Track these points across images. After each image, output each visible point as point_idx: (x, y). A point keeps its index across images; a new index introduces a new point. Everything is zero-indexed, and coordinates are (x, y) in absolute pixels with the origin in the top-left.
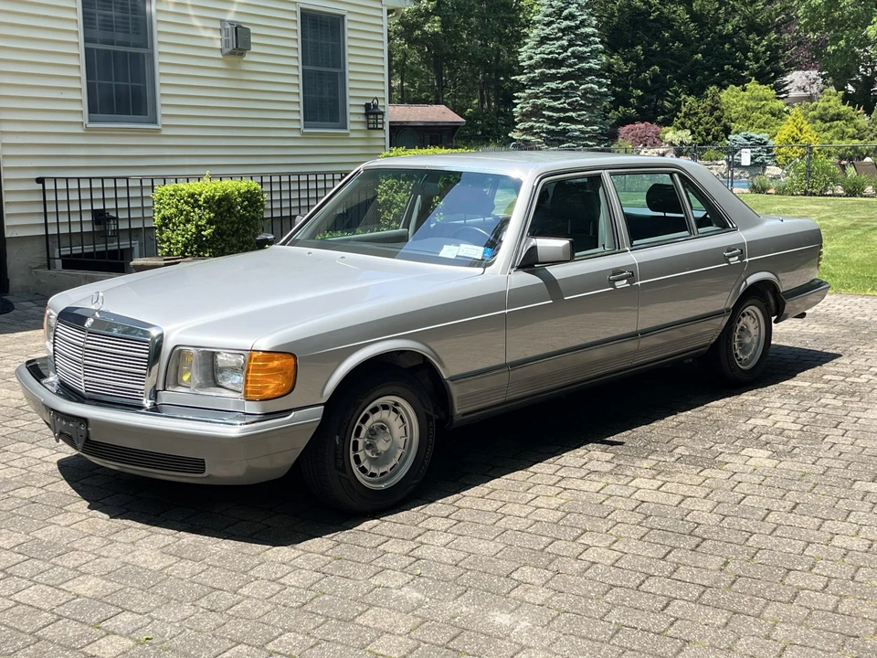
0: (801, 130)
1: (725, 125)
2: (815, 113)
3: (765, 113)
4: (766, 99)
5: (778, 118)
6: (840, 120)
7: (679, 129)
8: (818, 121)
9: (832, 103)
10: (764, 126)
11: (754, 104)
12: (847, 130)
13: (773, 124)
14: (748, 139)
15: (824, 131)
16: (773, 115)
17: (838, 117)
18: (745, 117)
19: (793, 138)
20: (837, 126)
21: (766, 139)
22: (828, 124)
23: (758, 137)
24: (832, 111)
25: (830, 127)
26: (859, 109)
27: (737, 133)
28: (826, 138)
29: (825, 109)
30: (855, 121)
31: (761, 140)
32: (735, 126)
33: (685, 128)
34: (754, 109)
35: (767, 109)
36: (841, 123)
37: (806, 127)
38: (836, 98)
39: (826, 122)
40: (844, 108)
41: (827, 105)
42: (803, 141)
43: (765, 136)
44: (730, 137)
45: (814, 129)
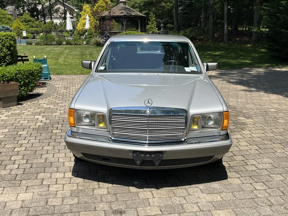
0: (20, 25)
2: (22, 20)
3: (6, 19)
4: (6, 15)
5: (11, 21)
8: (24, 22)
9: (27, 17)
10: (7, 23)
11: (3, 16)
12: (33, 25)
13: (10, 23)
14: (4, 27)
15: (26, 25)
16: (10, 20)
17: (30, 21)
19: (18, 27)
21: (9, 28)
22: (27, 23)
23: (7, 27)
24: (28, 19)
25: (28, 24)
26: (34, 19)
28: (27, 27)
29: (25, 18)
30: (35, 22)
31: (8, 28)
34: (3, 18)
35: (7, 18)
36: (31, 23)
37: (21, 24)
38: (28, 15)
39: (26, 22)
40: (31, 18)
41: (26, 17)
42: (21, 28)
43: (8, 26)
45: (23, 24)
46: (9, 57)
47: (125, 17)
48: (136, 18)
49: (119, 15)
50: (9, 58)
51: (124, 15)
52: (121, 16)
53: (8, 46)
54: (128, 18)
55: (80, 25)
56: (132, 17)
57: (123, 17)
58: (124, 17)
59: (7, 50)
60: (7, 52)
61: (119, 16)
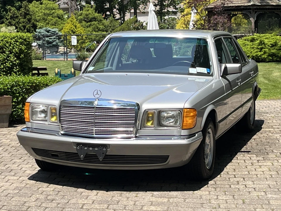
0: (76, 26)
1: (33, 24)
2: (81, 17)
3: (54, 17)
4: (54, 9)
5: (62, 20)
6: (95, 21)
7: (8, 26)
8: (83, 22)
9: (90, 12)
10: (55, 24)
11: (48, 12)
12: (99, 26)
13: (60, 23)
14: (48, 31)
15: (87, 27)
16: (59, 18)
17: (94, 19)
18: (44, 19)
19: (72, 31)
20: (94, 24)
21: (57, 32)
22: (89, 23)
23: (53, 30)
24: (91, 16)
25: (90, 25)
26: (103, 15)
27: (40, 28)
28: (89, 31)
29: (87, 15)
30: (103, 22)
31: (55, 32)
32: (39, 24)
33: (11, 25)
34: (49, 15)
35: (56, 14)
36: (96, 23)
37: (78, 25)
38: (92, 9)
39: (88, 22)
40: (96, 15)
41: (88, 13)
42: (77, 33)
43: (56, 30)
44: (37, 30)
45: (82, 26)
46: (17, 68)
47: (255, 9)
48: (277, 9)
49: (243, 4)
50: (18, 70)
51: (252, 5)
52: (246, 6)
53: (17, 53)
54: (260, 9)
55: (181, 26)
56: (267, 7)
57: (250, 9)
58: (251, 7)
59: (15, 58)
60: (15, 61)
61: (242, 7)
